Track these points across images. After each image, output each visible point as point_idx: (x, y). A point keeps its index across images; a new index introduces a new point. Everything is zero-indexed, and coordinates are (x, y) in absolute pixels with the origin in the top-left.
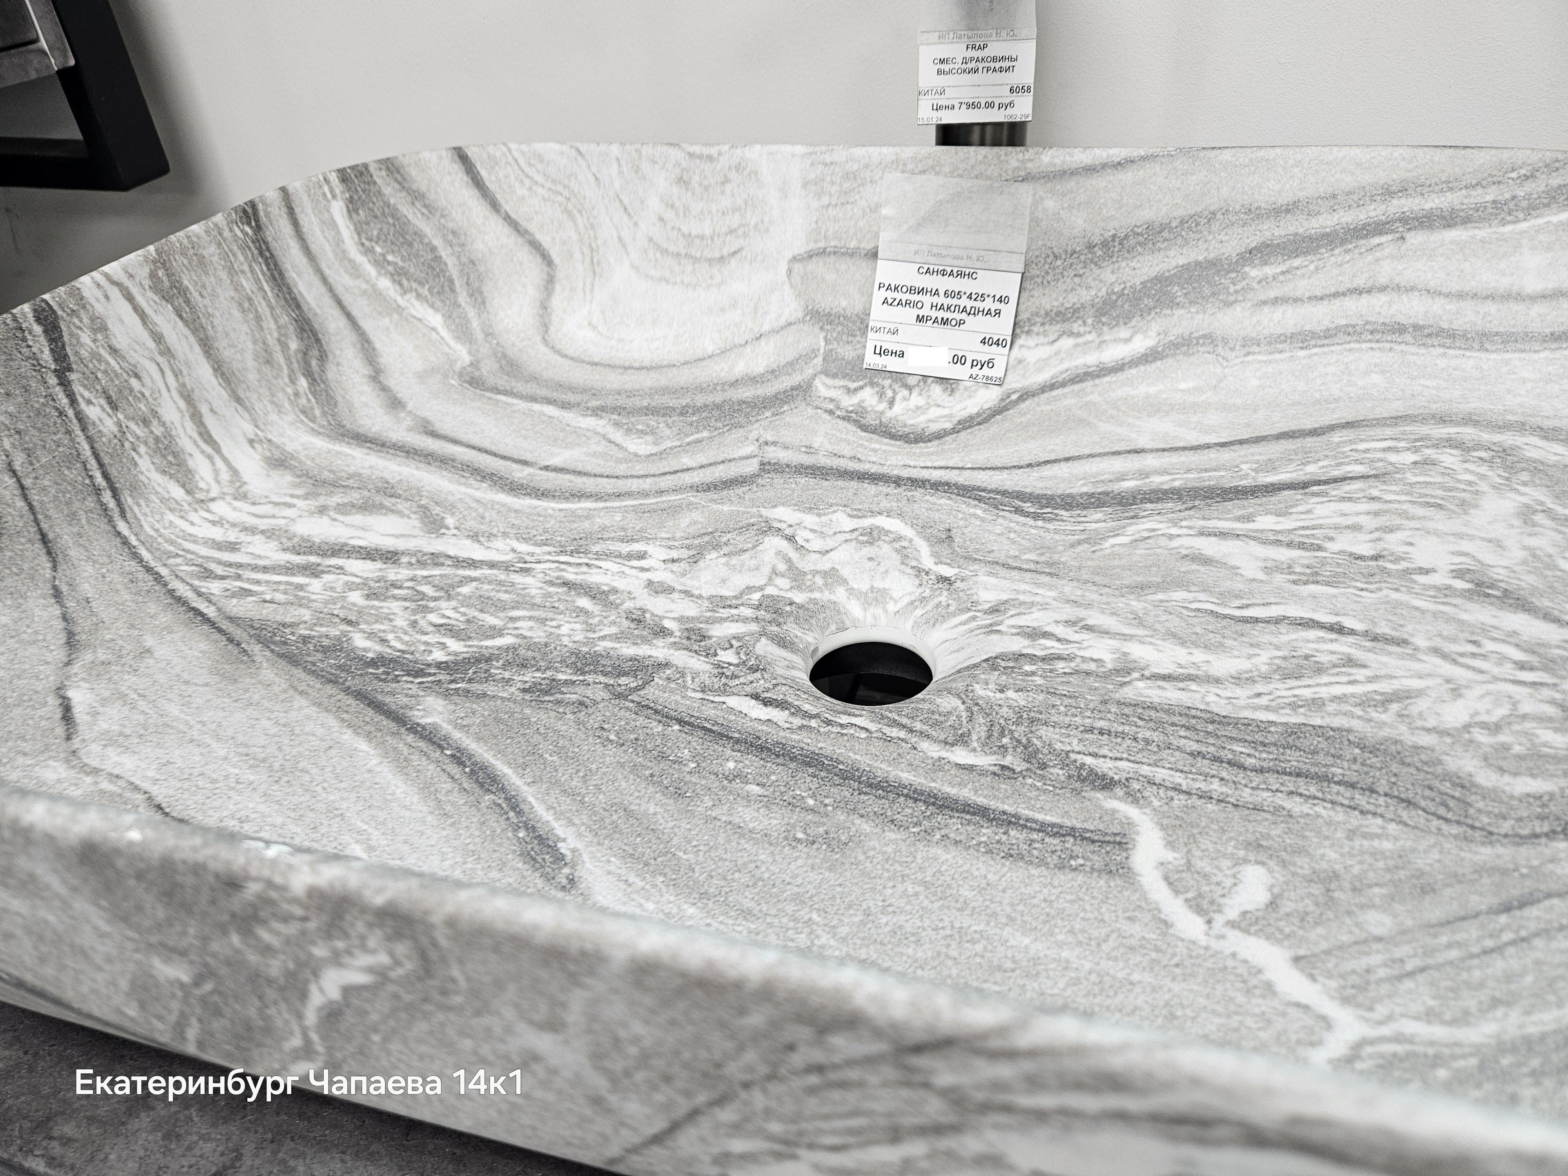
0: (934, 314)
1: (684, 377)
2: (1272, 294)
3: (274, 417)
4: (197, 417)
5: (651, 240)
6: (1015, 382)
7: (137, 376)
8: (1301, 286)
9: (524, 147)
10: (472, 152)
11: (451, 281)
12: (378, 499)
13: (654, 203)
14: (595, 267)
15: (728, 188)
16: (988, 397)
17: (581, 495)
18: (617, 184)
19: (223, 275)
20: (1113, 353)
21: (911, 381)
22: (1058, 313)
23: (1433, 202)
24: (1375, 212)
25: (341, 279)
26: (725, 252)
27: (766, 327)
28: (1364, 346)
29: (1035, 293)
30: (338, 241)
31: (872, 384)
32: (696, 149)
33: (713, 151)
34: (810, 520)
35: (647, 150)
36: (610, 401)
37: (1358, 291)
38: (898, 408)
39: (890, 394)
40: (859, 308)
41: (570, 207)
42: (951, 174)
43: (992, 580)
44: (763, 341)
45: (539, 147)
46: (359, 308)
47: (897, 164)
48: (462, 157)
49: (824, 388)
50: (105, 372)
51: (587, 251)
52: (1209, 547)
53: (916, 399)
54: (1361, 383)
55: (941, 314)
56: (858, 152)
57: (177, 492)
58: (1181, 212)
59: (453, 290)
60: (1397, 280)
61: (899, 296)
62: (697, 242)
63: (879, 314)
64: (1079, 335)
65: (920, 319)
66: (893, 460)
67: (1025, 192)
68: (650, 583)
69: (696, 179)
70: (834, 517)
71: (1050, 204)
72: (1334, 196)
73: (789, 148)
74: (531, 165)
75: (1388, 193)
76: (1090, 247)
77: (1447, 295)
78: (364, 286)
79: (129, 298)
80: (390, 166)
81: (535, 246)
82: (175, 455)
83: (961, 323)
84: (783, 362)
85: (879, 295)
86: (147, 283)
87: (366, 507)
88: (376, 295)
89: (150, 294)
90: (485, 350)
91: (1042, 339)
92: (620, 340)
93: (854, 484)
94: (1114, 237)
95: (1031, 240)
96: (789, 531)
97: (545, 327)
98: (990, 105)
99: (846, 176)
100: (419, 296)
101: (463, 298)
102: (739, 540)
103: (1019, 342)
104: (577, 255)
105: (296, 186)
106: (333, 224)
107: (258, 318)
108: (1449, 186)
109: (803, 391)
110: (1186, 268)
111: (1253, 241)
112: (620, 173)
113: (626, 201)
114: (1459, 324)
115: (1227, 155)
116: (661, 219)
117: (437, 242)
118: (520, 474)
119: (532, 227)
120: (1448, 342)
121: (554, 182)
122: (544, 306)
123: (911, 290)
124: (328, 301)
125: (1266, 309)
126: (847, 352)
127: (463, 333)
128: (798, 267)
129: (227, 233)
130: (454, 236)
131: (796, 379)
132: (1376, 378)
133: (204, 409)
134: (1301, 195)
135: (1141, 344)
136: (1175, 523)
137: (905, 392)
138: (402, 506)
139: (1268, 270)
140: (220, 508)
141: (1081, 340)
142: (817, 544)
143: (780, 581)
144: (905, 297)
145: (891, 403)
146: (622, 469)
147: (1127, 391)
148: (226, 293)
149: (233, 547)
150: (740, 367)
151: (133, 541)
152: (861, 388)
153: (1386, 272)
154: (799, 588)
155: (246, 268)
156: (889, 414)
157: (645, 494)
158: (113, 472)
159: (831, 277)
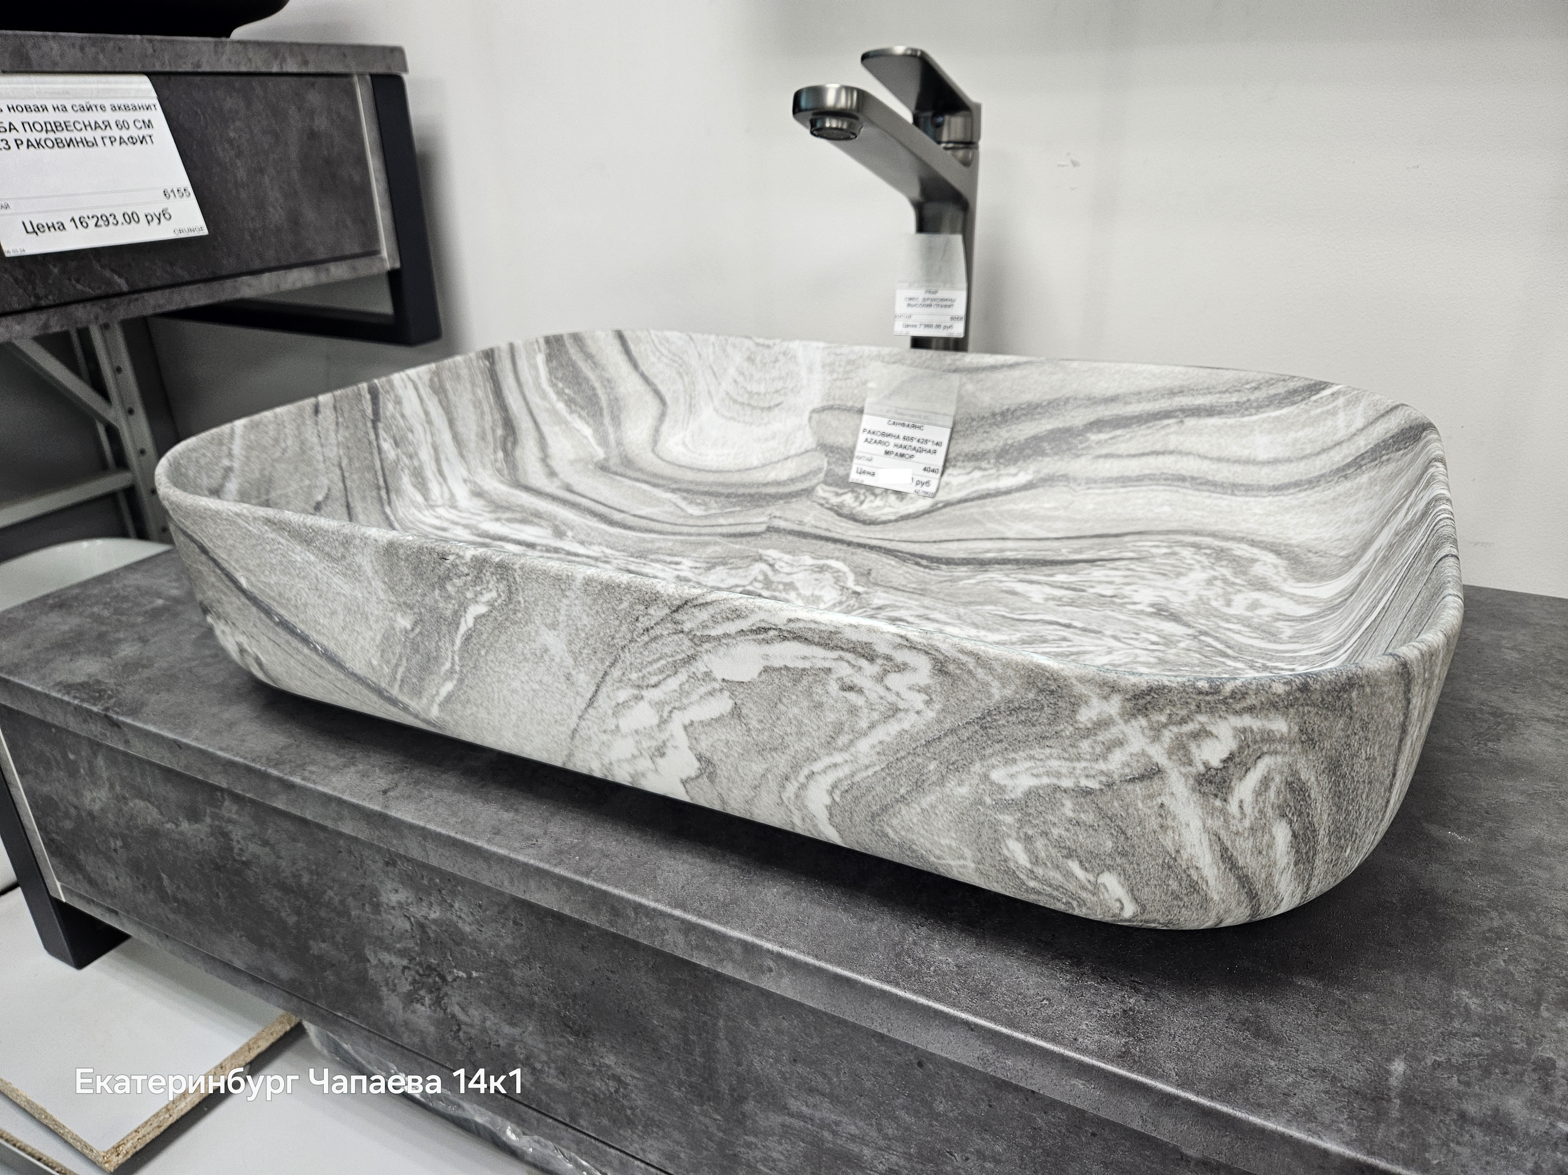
0: (896, 450)
1: (736, 478)
2: (1104, 451)
3: (480, 470)
4: (438, 460)
5: (727, 393)
6: (942, 496)
7: (412, 432)
8: (1122, 448)
9: (659, 333)
10: (627, 334)
11: (601, 409)
12: (531, 518)
13: (732, 371)
14: (691, 408)
15: (777, 365)
16: (924, 504)
17: (651, 531)
18: (711, 358)
19: (468, 386)
20: (1006, 482)
21: (877, 491)
22: (974, 455)
23: (1200, 401)
24: (1164, 404)
25: (535, 400)
26: (772, 404)
27: (792, 452)
28: (1161, 488)
29: (960, 441)
30: (537, 378)
31: (853, 491)
32: (761, 341)
33: (771, 342)
34: (787, 557)
35: (732, 340)
36: (684, 486)
37: (1156, 453)
38: (865, 506)
39: (862, 498)
40: (850, 444)
41: (681, 370)
42: (911, 365)
43: (885, 595)
44: (789, 461)
45: (668, 334)
46: (542, 418)
47: (879, 357)
48: (620, 336)
49: (822, 492)
50: (397, 426)
51: (688, 398)
52: (1020, 587)
53: (878, 502)
54: (1157, 511)
55: (901, 451)
56: (857, 348)
57: (419, 498)
58: (1048, 397)
59: (601, 415)
60: (1180, 447)
61: (875, 437)
62: (756, 397)
63: (862, 448)
64: (985, 470)
65: (887, 453)
66: (851, 533)
67: (955, 378)
68: (678, 577)
69: (758, 358)
70: (803, 558)
71: (970, 387)
72: (1140, 393)
73: (815, 344)
74: (661, 344)
75: (1172, 393)
76: (994, 415)
77: (1211, 459)
78: (548, 406)
79: (416, 389)
80: (576, 338)
81: (657, 393)
82: (423, 478)
83: (912, 456)
84: (799, 474)
85: (862, 436)
86: (427, 383)
87: (523, 521)
88: (554, 412)
89: (428, 390)
90: (615, 452)
91: (962, 471)
92: (700, 454)
93: (822, 543)
94: (1008, 410)
95: (958, 408)
96: (771, 562)
97: (655, 442)
98: (938, 326)
99: (849, 362)
100: (580, 416)
101: (607, 420)
102: (739, 563)
103: (948, 471)
104: (682, 400)
105: (519, 343)
106: (535, 367)
107: (482, 413)
108: (1209, 391)
109: (808, 492)
110: (1052, 432)
111: (1092, 417)
112: (714, 352)
113: (715, 369)
114: (1219, 478)
115: (1075, 364)
116: (735, 381)
117: (597, 385)
118: (617, 516)
119: (656, 381)
120: (1212, 488)
121: (674, 355)
122: (657, 431)
123: (883, 434)
124: (524, 411)
125: (1101, 461)
126: (841, 471)
127: (603, 441)
128: (815, 416)
129: (475, 363)
130: (608, 383)
131: (806, 485)
132: (1167, 509)
133: (442, 457)
134: (1120, 391)
135: (1023, 478)
136: (1007, 575)
137: (872, 498)
138: (543, 523)
139: (1103, 436)
140: (441, 511)
141: (986, 473)
142: (787, 569)
143: (757, 585)
144: (879, 438)
145: (862, 503)
146: (681, 521)
147: (1012, 506)
148: (467, 397)
149: (444, 529)
150: (772, 476)
151: (392, 518)
152: (845, 493)
153: (1173, 442)
154: (767, 589)
155: (482, 384)
156: (859, 509)
157: (690, 534)
158: (389, 480)
159: (835, 423)
